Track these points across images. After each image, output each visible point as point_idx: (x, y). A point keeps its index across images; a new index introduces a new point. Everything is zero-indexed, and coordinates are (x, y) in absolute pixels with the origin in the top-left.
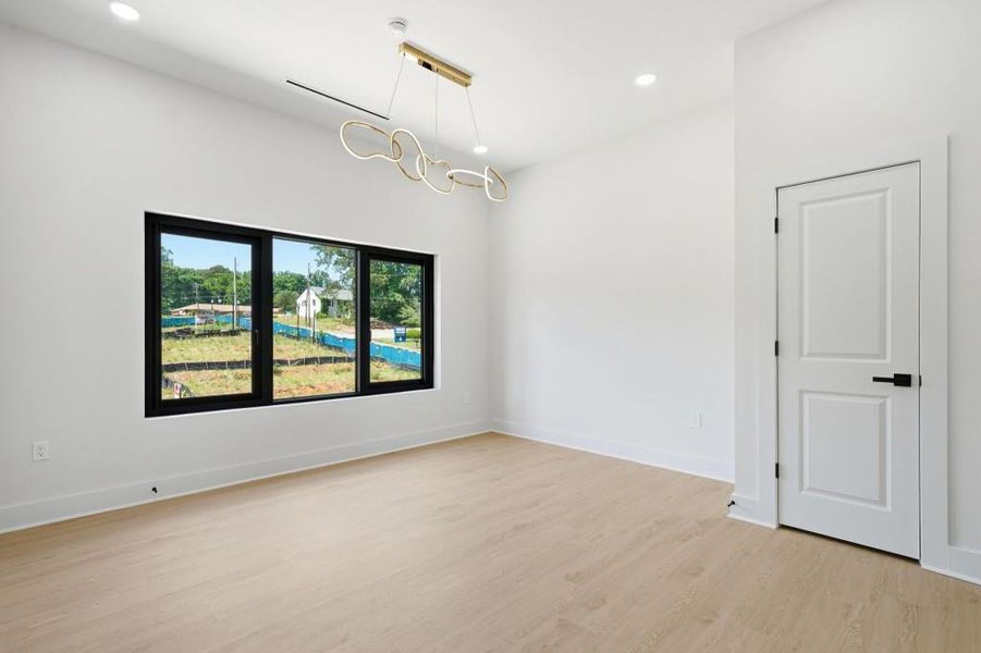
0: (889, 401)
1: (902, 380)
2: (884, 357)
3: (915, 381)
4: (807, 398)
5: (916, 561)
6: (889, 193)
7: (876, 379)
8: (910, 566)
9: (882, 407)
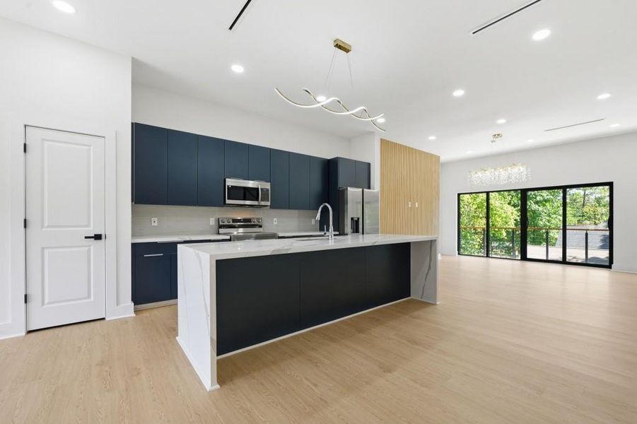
0: (92, 248)
1: (98, 237)
2: (90, 227)
3: (103, 237)
4: (46, 251)
5: (104, 319)
6: (92, 148)
7: (86, 237)
8: (102, 321)
9: (89, 251)
